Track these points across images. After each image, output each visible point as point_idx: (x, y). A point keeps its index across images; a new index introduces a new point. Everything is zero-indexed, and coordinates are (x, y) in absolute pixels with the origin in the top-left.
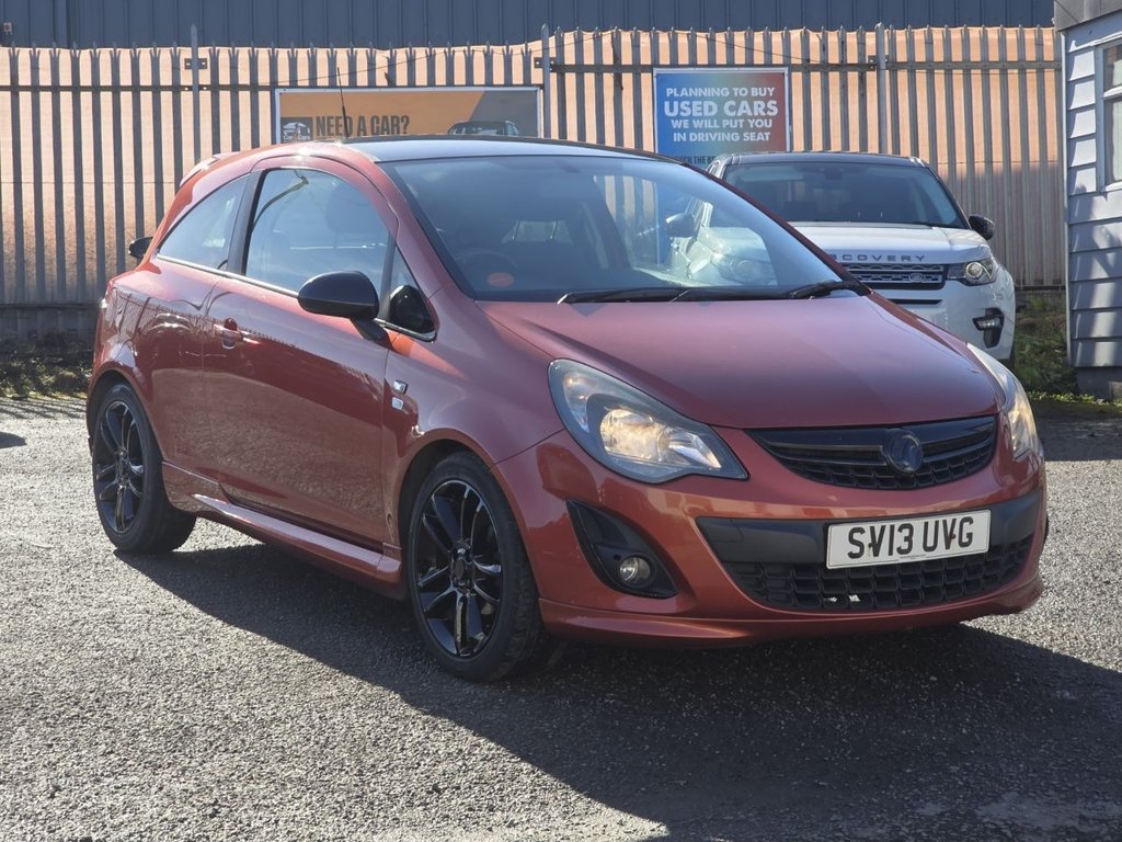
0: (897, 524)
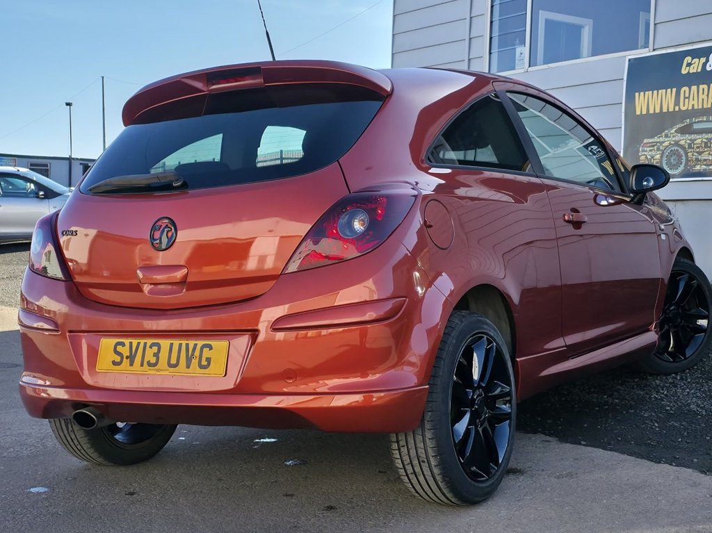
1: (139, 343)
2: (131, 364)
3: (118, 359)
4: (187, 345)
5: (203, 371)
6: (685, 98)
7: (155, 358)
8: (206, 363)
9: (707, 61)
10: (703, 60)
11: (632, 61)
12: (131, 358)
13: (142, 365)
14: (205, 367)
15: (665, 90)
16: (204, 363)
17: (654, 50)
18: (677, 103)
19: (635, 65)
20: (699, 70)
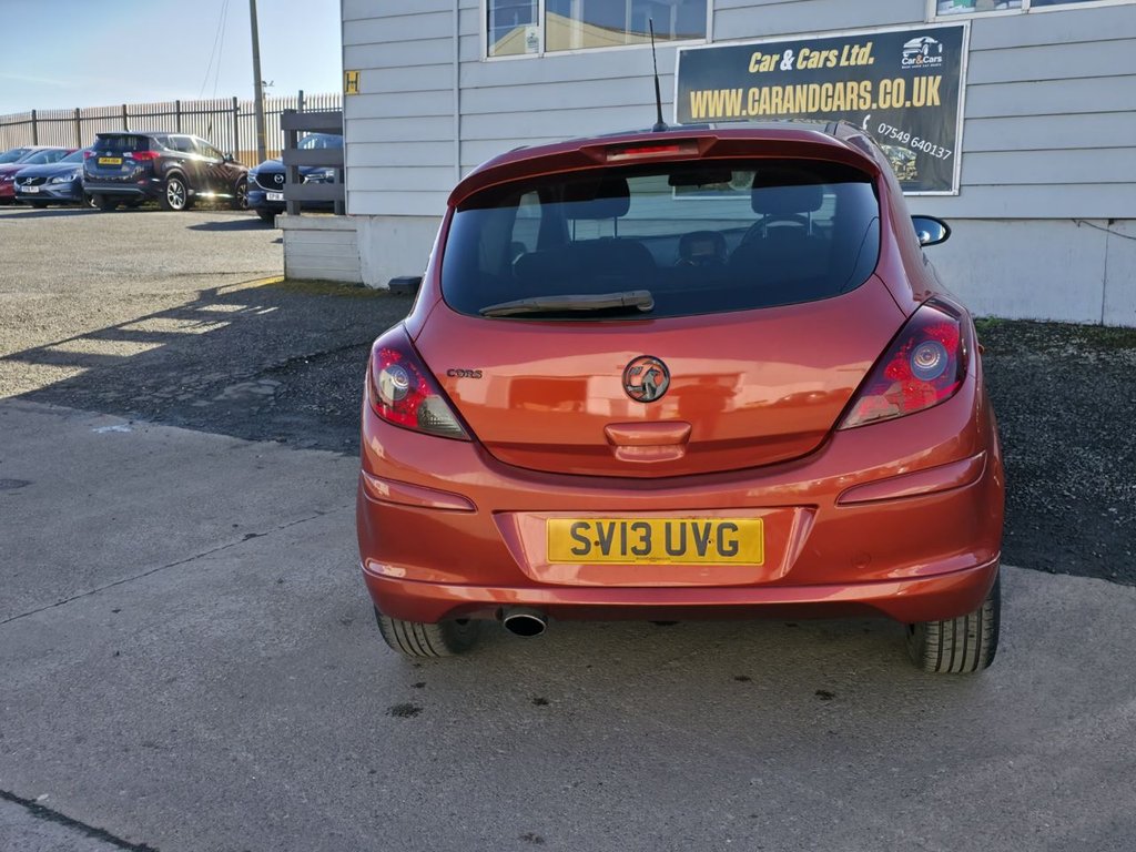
1: (612, 526)
2: (606, 552)
3: (581, 546)
4: (695, 526)
5: (726, 558)
6: (754, 101)
7: (644, 543)
8: (731, 548)
9: (782, 59)
10: (776, 57)
11: (685, 54)
12: (605, 545)
13: (624, 553)
14: (731, 554)
15: (728, 91)
16: (727, 547)
17: (713, 42)
18: (744, 105)
19: (689, 59)
20: (772, 69)
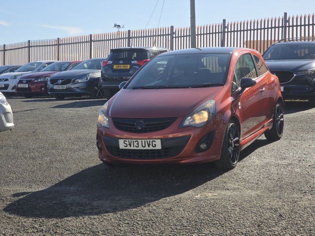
0: (135, 140)
